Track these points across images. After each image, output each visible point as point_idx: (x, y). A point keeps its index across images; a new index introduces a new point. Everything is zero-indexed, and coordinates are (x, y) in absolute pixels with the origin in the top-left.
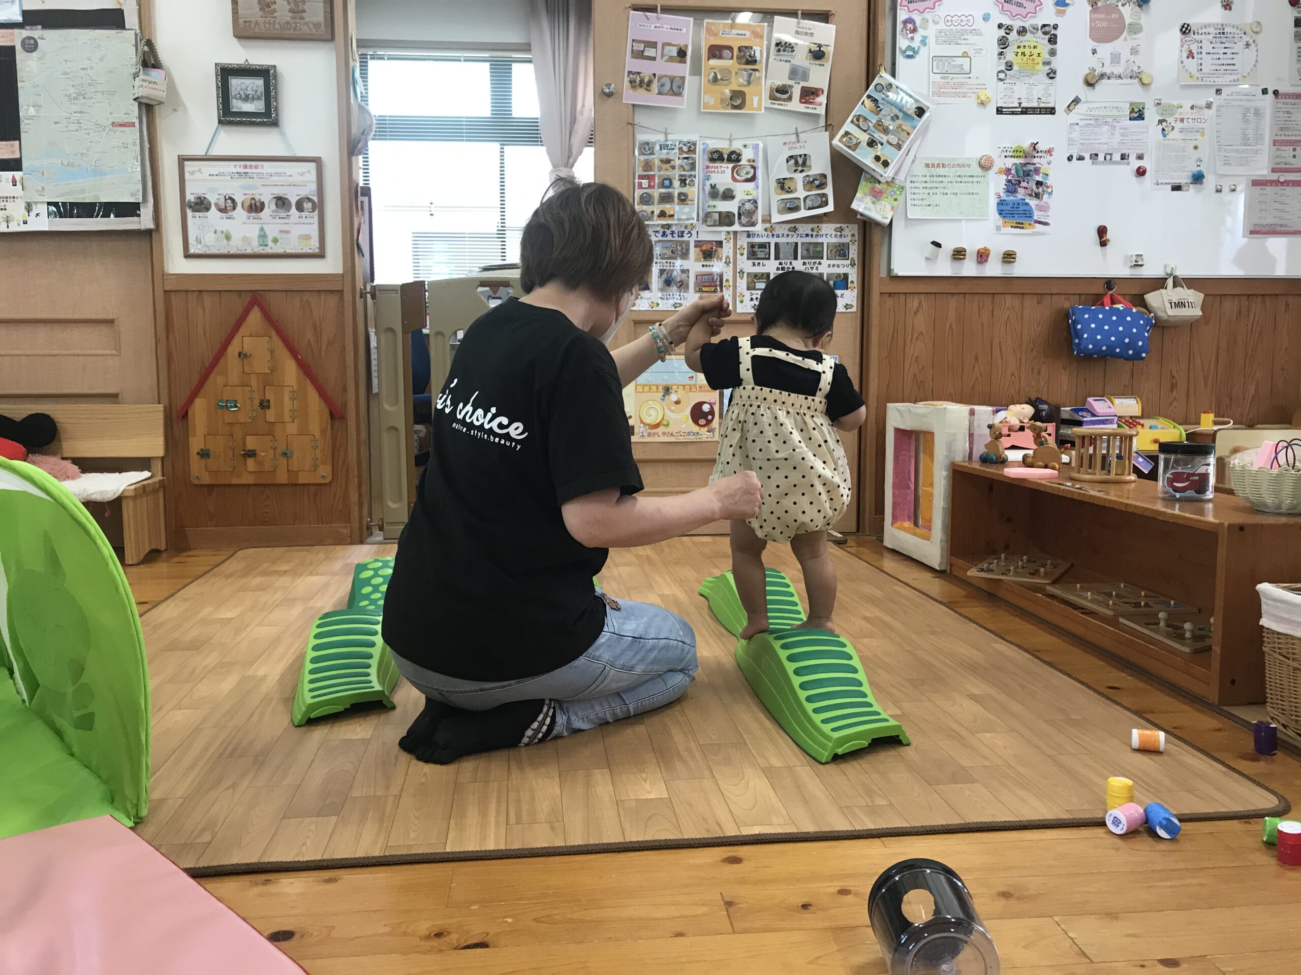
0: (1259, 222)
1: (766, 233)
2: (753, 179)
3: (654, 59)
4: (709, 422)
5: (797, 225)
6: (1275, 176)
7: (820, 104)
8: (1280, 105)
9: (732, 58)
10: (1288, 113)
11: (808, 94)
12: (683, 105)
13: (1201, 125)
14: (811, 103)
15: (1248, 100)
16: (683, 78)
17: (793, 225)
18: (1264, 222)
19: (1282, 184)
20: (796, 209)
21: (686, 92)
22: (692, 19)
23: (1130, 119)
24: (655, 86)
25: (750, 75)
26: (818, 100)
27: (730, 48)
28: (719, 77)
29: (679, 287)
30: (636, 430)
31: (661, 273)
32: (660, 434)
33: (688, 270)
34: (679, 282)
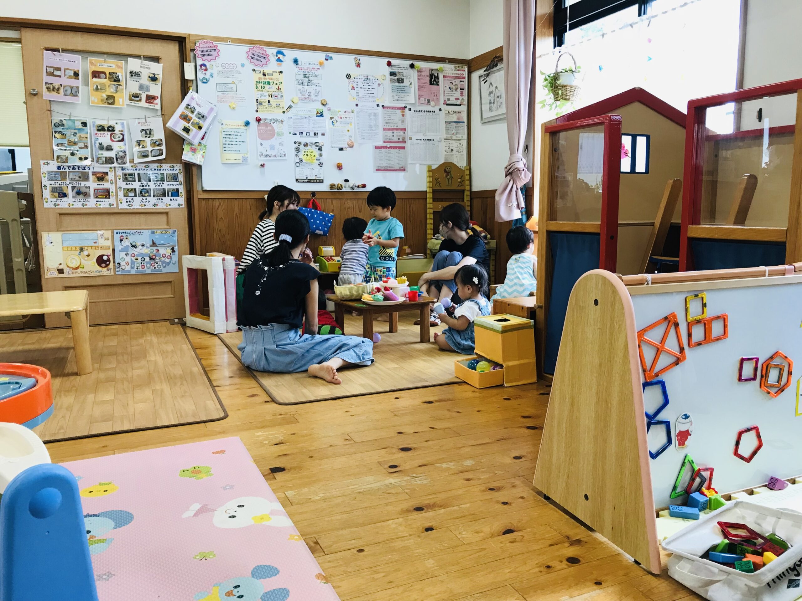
0: (380, 166)
1: (132, 168)
2: (122, 140)
3: (60, 76)
4: (107, 265)
5: (149, 165)
6: (385, 145)
7: (157, 104)
8: (385, 112)
9: (106, 78)
10: (389, 116)
11: (150, 99)
12: (79, 101)
13: (350, 120)
14: (153, 103)
15: (370, 109)
16: (78, 88)
17: (147, 164)
18: (381, 165)
19: (389, 148)
20: (147, 156)
21: (80, 95)
22: (80, 57)
23: (317, 116)
24: (62, 91)
25: (117, 88)
26: (155, 102)
27: (105, 73)
28: (99, 87)
29: (85, 196)
30: (64, 271)
31: (73, 188)
32: (79, 272)
33: (89, 187)
34: (84, 193)
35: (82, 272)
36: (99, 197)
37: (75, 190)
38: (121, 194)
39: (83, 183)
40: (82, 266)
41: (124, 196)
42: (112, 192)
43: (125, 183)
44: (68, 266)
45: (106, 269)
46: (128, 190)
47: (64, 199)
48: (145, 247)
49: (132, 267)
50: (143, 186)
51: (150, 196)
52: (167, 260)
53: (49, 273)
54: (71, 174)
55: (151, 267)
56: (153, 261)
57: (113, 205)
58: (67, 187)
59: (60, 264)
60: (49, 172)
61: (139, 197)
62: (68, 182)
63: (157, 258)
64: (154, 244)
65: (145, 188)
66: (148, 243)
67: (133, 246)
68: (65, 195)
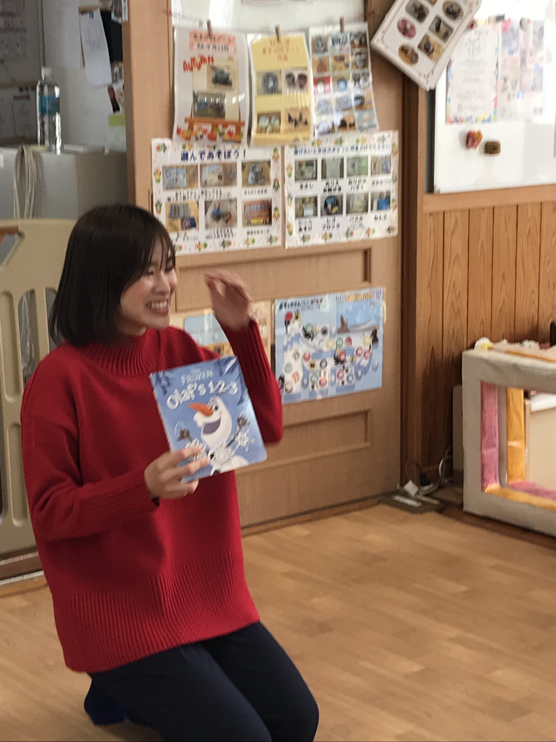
1: (313, 148)
29: (227, 222)
31: (207, 204)
33: (236, 200)
34: (226, 215)
36: (253, 221)
37: (211, 210)
38: (291, 211)
39: (225, 190)
41: (297, 216)
42: (276, 209)
43: (298, 185)
46: (304, 200)
47: (191, 233)
48: (328, 335)
49: (304, 386)
50: (330, 190)
51: (340, 212)
52: (364, 362)
54: (206, 170)
55: (337, 380)
56: (340, 366)
57: (276, 239)
58: (198, 203)
60: (167, 169)
61: (322, 215)
62: (198, 190)
63: (348, 358)
64: (344, 328)
65: (333, 193)
66: (334, 326)
67: (307, 335)
68: (193, 224)
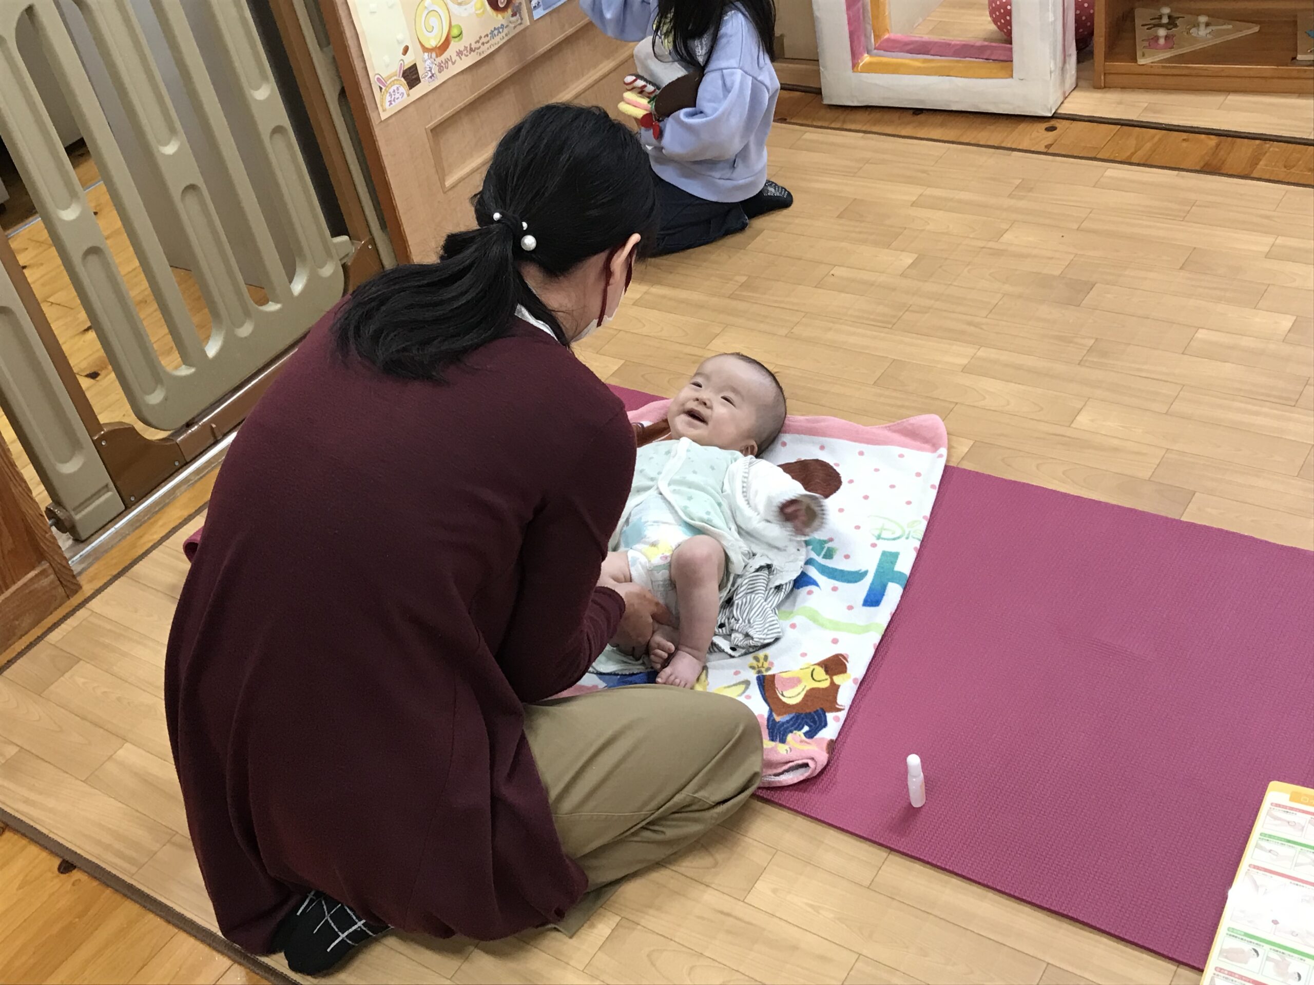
30: (421, 72)
32: (454, 57)
35: (459, 53)
40: (455, 32)
44: (425, 49)
45: (510, 11)
53: (388, 98)
59: (406, 50)
